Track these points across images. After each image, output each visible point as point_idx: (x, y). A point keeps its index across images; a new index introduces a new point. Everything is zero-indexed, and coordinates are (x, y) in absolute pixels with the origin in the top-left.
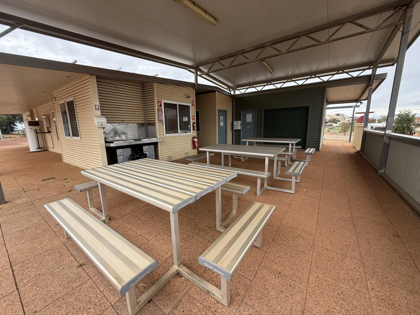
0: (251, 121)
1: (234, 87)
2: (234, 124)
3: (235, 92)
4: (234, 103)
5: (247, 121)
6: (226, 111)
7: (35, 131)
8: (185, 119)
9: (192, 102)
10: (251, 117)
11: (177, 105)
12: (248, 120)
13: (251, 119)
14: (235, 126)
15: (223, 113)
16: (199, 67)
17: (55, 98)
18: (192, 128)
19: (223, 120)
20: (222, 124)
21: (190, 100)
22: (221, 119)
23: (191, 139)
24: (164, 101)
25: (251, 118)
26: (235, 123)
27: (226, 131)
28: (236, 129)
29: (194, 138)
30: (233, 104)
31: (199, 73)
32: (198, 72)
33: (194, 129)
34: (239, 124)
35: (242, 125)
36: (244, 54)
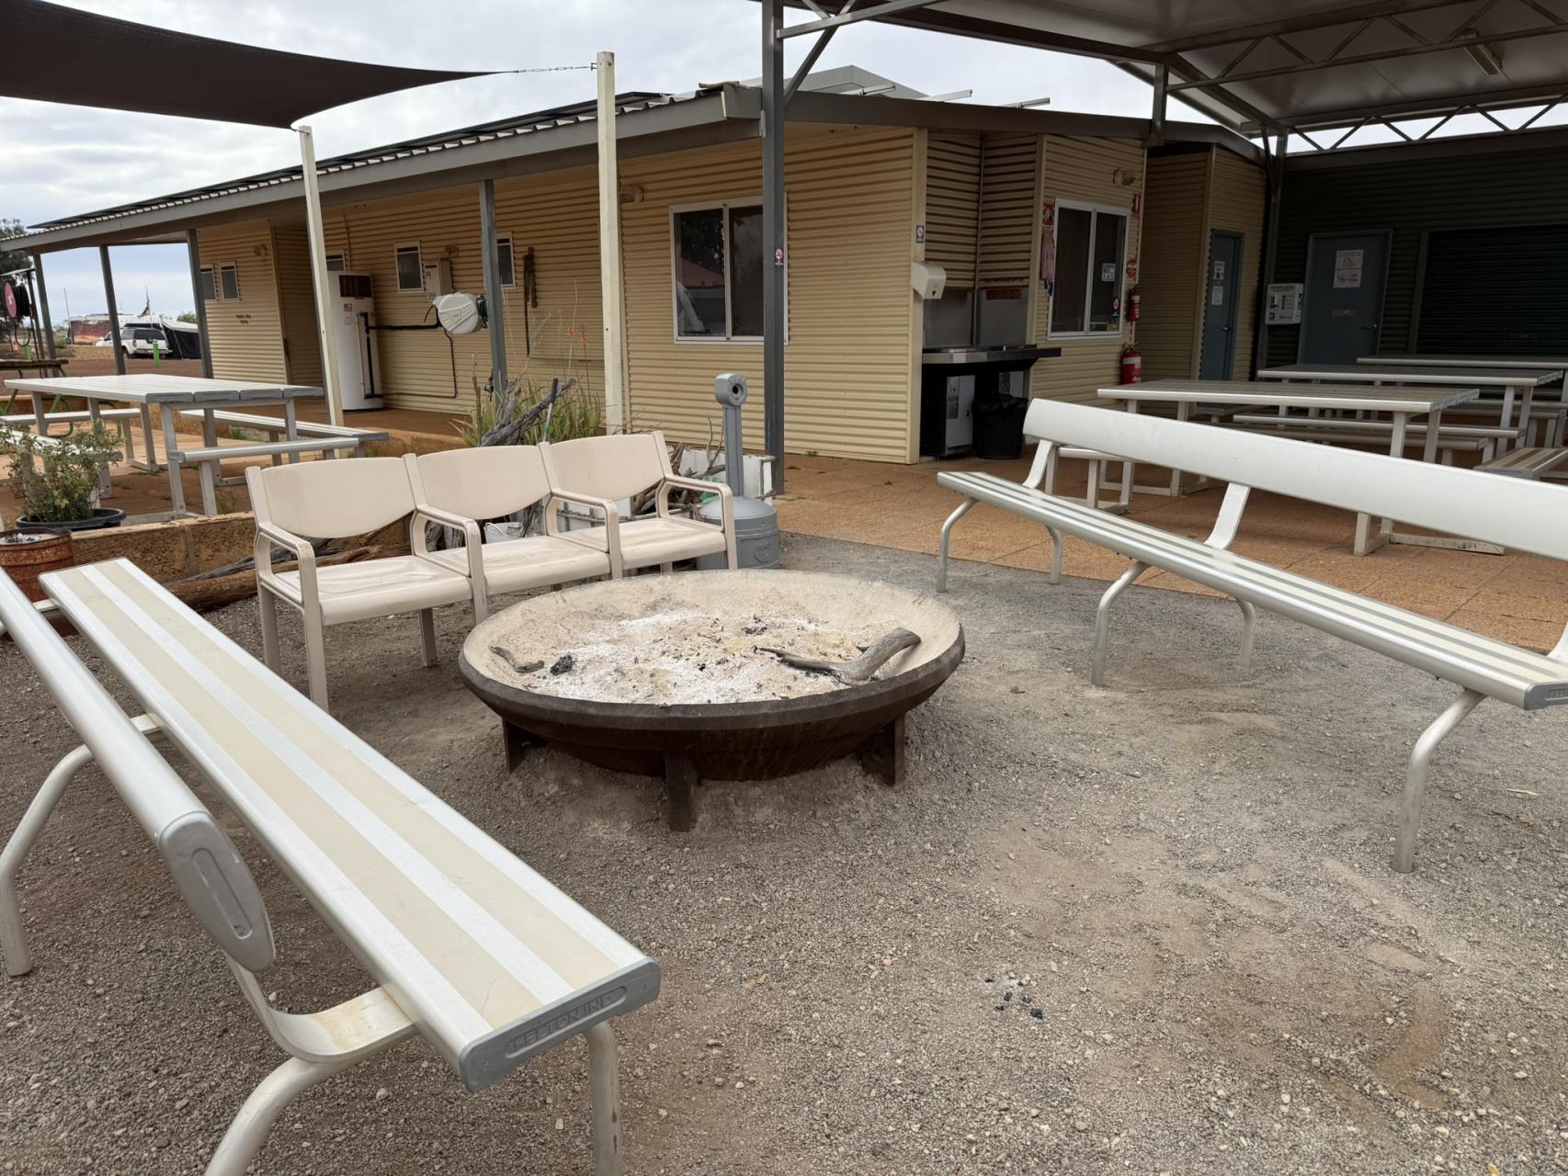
0: (1357, 284)
1: (1282, 122)
2: (1269, 301)
3: (1282, 145)
4: (1276, 199)
5: (1337, 284)
6: (1237, 238)
7: (363, 319)
8: (1108, 274)
9: (1134, 201)
10: (1359, 265)
11: (1090, 213)
12: (1342, 279)
13: (1359, 277)
14: (1273, 306)
15: (1228, 243)
16: (1180, 54)
17: (643, 191)
18: (1122, 312)
19: (1222, 278)
20: (1218, 297)
21: (1128, 193)
22: (1218, 274)
23: (1115, 357)
24: (1062, 203)
25: (1359, 273)
26: (1275, 293)
27: (1231, 330)
28: (1277, 321)
29: (1126, 353)
30: (1268, 200)
31: (1174, 80)
32: (1170, 75)
33: (1129, 317)
34: (1297, 300)
35: (1309, 303)
36: (1400, 18)
